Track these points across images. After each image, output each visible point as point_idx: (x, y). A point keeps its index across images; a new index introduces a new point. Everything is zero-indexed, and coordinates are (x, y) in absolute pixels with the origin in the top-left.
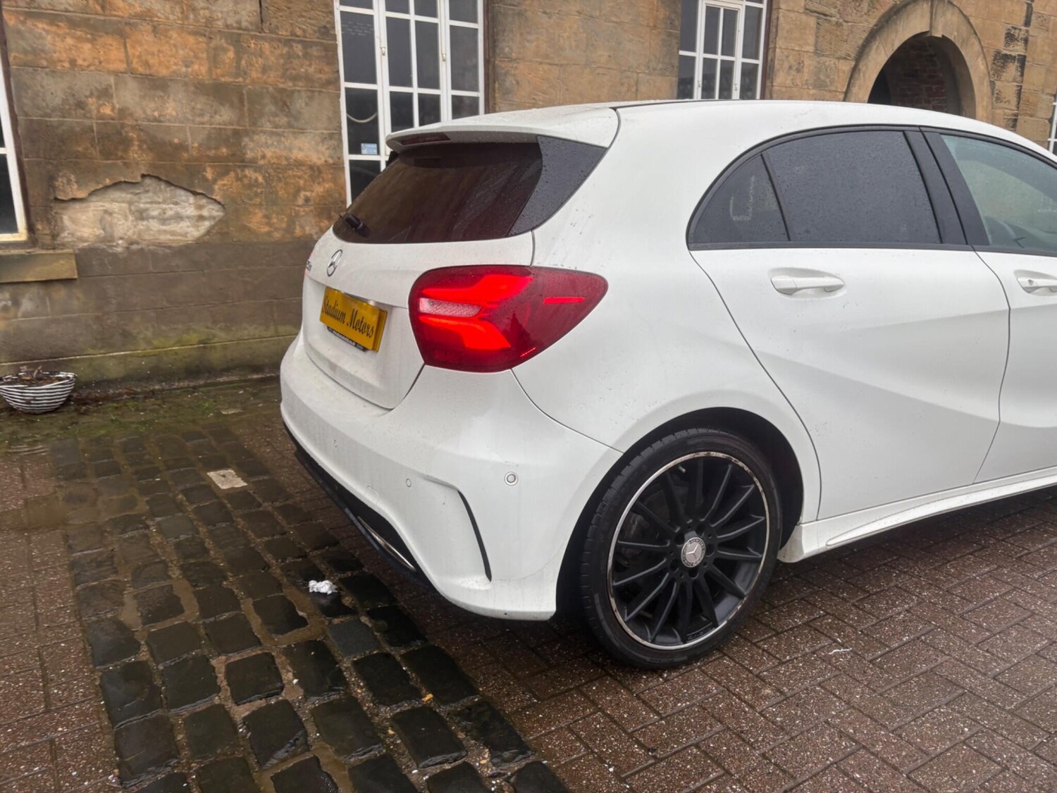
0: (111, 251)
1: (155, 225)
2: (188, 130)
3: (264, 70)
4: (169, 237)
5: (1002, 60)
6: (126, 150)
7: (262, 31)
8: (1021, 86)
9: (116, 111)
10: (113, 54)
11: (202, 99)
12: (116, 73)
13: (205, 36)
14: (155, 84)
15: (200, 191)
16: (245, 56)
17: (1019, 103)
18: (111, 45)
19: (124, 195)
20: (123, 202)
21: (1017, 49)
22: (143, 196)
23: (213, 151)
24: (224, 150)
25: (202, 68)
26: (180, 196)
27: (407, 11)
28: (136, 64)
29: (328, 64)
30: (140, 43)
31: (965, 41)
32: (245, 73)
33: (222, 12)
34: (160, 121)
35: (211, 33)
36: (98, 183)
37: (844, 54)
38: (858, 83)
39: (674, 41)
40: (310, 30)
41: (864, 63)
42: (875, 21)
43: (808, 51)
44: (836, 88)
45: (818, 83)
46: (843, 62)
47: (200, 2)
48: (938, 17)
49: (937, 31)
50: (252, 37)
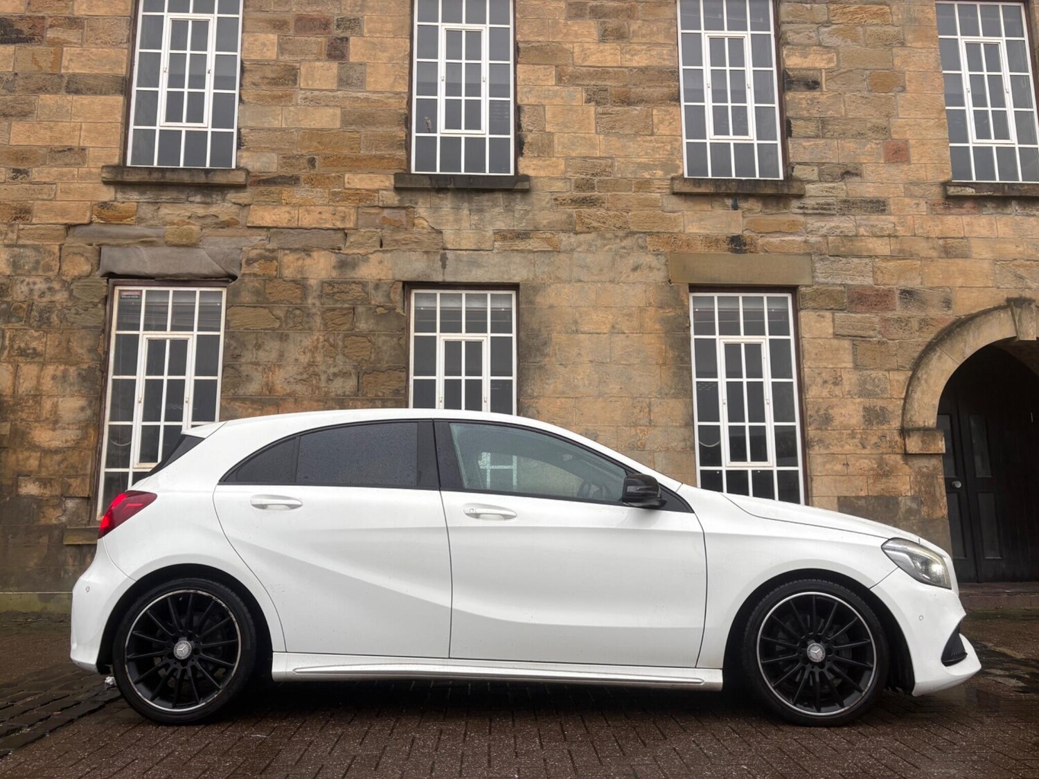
13: (323, 401)
27: (460, 374)
30: (287, 409)
33: (335, 388)
37: (895, 366)
38: (919, 389)
39: (685, 372)
40: (387, 392)
41: (924, 372)
42: (933, 336)
43: (845, 368)
44: (891, 395)
45: (864, 393)
46: (896, 372)
47: (323, 384)
48: (1025, 323)
49: (1028, 335)
50: (351, 400)
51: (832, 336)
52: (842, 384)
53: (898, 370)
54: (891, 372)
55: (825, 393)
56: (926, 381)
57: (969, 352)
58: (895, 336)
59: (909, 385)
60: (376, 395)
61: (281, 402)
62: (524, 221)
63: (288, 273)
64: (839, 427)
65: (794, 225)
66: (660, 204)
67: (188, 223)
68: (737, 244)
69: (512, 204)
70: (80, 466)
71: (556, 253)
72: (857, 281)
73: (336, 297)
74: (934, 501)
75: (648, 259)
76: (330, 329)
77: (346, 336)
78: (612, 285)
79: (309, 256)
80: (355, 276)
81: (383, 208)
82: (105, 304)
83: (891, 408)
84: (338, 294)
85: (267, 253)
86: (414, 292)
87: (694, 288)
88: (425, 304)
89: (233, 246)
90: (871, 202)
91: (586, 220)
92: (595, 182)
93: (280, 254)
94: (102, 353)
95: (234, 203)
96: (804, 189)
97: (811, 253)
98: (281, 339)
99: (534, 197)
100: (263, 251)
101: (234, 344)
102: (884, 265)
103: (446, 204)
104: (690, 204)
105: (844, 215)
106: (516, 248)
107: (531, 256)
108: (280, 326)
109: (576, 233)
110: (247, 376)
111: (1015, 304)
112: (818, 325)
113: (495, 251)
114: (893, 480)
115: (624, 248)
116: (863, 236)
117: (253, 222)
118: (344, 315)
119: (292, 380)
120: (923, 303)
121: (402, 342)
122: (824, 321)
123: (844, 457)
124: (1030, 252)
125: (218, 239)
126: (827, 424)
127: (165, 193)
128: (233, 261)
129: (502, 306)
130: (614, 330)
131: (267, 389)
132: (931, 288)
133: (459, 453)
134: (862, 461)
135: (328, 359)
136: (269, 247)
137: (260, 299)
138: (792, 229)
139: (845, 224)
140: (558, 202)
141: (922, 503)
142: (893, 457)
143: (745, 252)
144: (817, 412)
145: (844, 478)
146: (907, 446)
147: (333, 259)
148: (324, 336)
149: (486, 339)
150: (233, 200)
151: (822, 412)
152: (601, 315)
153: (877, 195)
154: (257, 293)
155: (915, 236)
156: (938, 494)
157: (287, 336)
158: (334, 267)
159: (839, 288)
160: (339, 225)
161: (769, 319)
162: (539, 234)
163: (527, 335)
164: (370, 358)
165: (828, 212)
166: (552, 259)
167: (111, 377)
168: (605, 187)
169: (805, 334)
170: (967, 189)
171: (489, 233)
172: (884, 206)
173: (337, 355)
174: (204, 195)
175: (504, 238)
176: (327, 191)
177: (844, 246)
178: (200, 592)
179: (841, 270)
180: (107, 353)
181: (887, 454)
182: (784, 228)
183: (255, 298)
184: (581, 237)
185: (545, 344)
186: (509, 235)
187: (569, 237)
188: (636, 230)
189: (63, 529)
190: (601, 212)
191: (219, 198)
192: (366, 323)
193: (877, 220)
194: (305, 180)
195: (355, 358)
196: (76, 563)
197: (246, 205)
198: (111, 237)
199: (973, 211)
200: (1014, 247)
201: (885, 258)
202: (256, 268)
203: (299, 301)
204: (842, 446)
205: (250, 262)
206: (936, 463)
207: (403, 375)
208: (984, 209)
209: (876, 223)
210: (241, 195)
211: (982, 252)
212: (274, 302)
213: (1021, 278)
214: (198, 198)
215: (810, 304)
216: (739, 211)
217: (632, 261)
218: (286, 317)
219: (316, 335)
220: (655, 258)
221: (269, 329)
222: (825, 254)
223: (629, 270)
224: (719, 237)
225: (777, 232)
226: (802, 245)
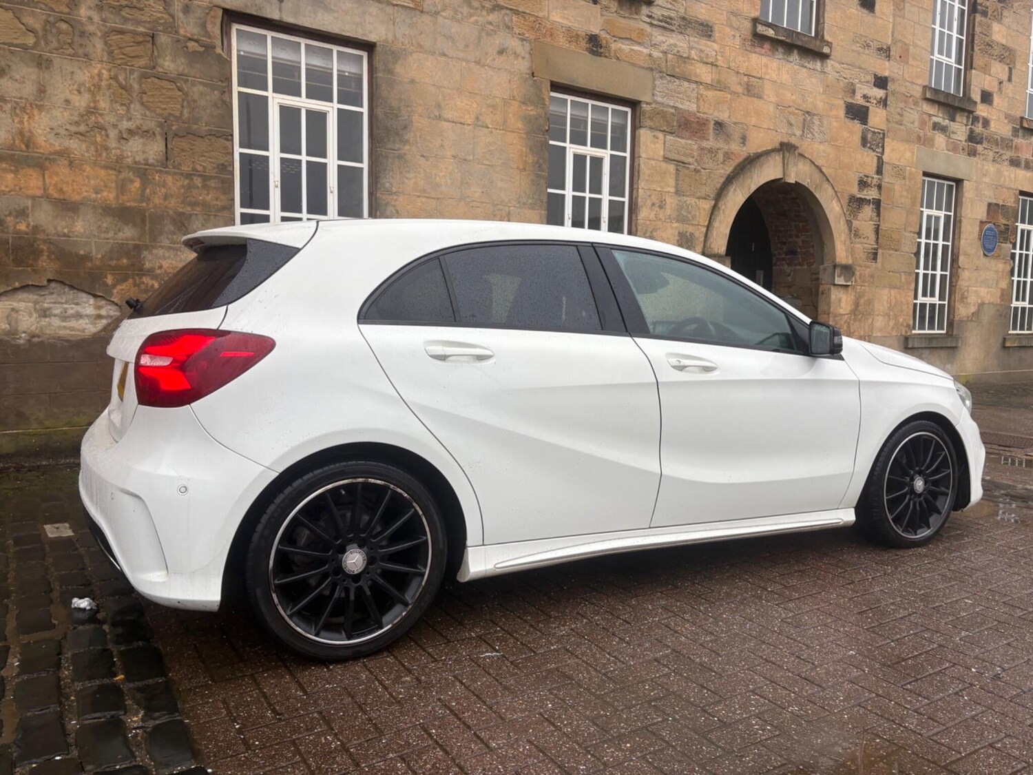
0: (14, 343)
1: (56, 322)
2: (93, 244)
3: (166, 197)
4: (68, 332)
5: (856, 203)
6: (36, 259)
7: (167, 166)
8: (879, 225)
9: (31, 228)
10: (33, 182)
11: (109, 219)
12: (33, 198)
13: (115, 170)
14: (67, 207)
15: (100, 294)
16: (150, 186)
17: (877, 239)
18: (31, 175)
19: (31, 296)
20: (29, 302)
21: (871, 194)
22: (46, 297)
23: (114, 262)
24: (125, 261)
25: (110, 195)
26: (82, 298)
27: (299, 153)
28: (51, 191)
29: (224, 193)
30: (57, 174)
31: (819, 187)
32: (149, 200)
33: (131, 152)
34: (70, 237)
35: (121, 167)
36: (8, 286)
37: (704, 195)
38: (718, 219)
39: (542, 181)
40: (209, 167)
41: (722, 202)
42: (731, 169)
43: (669, 192)
44: (698, 222)
45: (681, 219)
46: (703, 200)
47: (113, 143)
48: (790, 166)
49: (790, 178)
50: (157, 171)
51: (661, 159)
52: (665, 208)
53: (705, 198)
54: (700, 201)
55: (652, 216)
56: (723, 211)
57: (753, 188)
58: (707, 166)
59: (712, 214)
60: (194, 169)
61: (47, 163)
65: (643, 34)
68: (595, 44)
71: (418, 13)
72: (685, 106)
73: (123, 13)
75: (514, 44)
76: (119, 62)
77: (144, 76)
78: (478, 67)
83: (697, 234)
84: (127, 10)
86: (235, 27)
87: (556, 87)
88: (251, 48)
90: (702, 24)
97: (653, 68)
98: (39, 65)
102: (706, 93)
105: (681, 33)
107: (389, 10)
108: (36, 44)
111: (786, 148)
112: (653, 146)
115: (490, 23)
116: (693, 59)
118: (139, 43)
119: (63, 132)
120: (728, 136)
121: (225, 98)
122: (658, 142)
124: (800, 102)
129: (350, 69)
130: (478, 123)
131: (22, 141)
132: (735, 123)
135: (117, 106)
138: (640, 38)
139: (678, 42)
143: (600, 55)
148: (109, 70)
149: (331, 109)
151: (648, 234)
152: (465, 102)
153: (707, 18)
155: (729, 68)
157: (50, 61)
159: (671, 110)
161: (611, 132)
163: (385, 114)
164: (182, 114)
165: (670, 27)
166: (414, 19)
169: (643, 153)
170: (770, 29)
172: (711, 31)
173: (131, 102)
177: (679, 67)
179: (675, 92)
182: (634, 36)
185: (405, 127)
188: (502, 3)
192: (173, 61)
193: (706, 45)
195: (158, 111)
199: (769, 53)
200: (790, 95)
207: (228, 144)
208: (777, 53)
209: (704, 48)
211: (770, 94)
213: (791, 125)
215: (648, 123)
216: (598, 6)
217: (498, 42)
218: (44, 30)
219: (97, 68)
220: (520, 43)
221: (16, 46)
222: (663, 72)
223: (495, 52)
224: (579, 33)
225: (627, 38)
226: (647, 58)
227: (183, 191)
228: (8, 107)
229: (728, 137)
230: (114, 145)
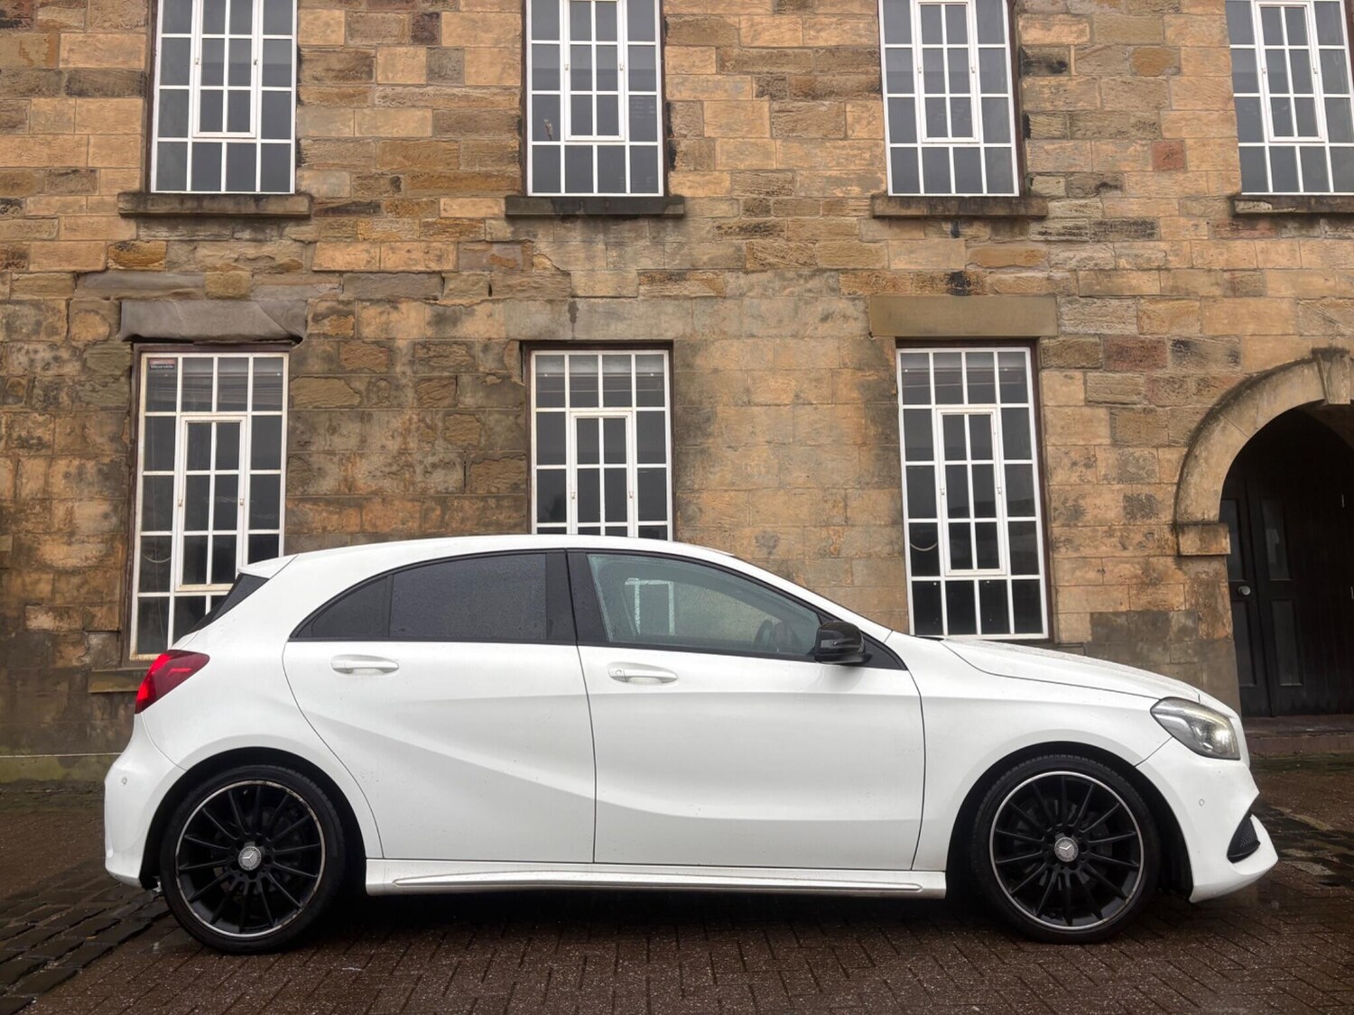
3: (463, 520)
7: (464, 492)
10: (352, 520)
12: (352, 534)
13: (420, 501)
16: (449, 512)
18: (352, 514)
25: (415, 523)
27: (597, 462)
28: (367, 526)
29: (516, 511)
30: (372, 511)
33: (434, 483)
35: (425, 498)
37: (1165, 440)
38: (1196, 472)
39: (892, 454)
40: (502, 487)
41: (1202, 448)
42: (1215, 400)
43: (1100, 445)
44: (1160, 479)
45: (1124, 477)
46: (1166, 449)
47: (419, 478)
48: (1335, 382)
49: (1339, 397)
50: (456, 498)
51: (1083, 404)
52: (1096, 467)
53: (1169, 446)
54: (1160, 450)
55: (1074, 478)
56: (1206, 460)
57: (1262, 421)
58: (1167, 402)
59: (1184, 466)
60: (489, 492)
61: (365, 502)
62: (678, 257)
63: (369, 332)
64: (1092, 523)
65: (1035, 256)
66: (857, 232)
67: (235, 268)
68: (959, 283)
69: (662, 235)
70: (105, 591)
71: (720, 299)
72: (1117, 330)
73: (432, 363)
74: (1216, 617)
75: (842, 305)
76: (426, 406)
77: (448, 414)
78: (795, 341)
79: (396, 308)
80: (458, 335)
81: (492, 243)
82: (130, 377)
83: (1159, 496)
84: (435, 359)
85: (341, 307)
86: (534, 354)
87: (902, 342)
88: (550, 370)
89: (296, 297)
90: (1135, 223)
91: (759, 254)
92: (771, 203)
93: (357, 307)
94: (128, 442)
95: (295, 240)
96: (1046, 208)
97: (1056, 293)
98: (362, 420)
99: (691, 225)
100: (334, 304)
101: (300, 427)
102: (1152, 307)
103: (575, 236)
104: (896, 230)
105: (1099, 241)
106: (668, 294)
107: (687, 304)
108: (361, 403)
109: (747, 273)
110: (319, 469)
111: (1323, 357)
112: (1064, 389)
113: (641, 298)
114: (1163, 590)
115: (810, 291)
116: (1124, 269)
117: (321, 265)
118: (444, 386)
119: (378, 473)
121: (521, 421)
122: (1073, 384)
123: (1099, 561)
124: (1343, 287)
125: (274, 288)
126: (1077, 519)
127: (202, 228)
128: (295, 317)
129: (651, 370)
130: (799, 401)
131: (346, 486)
132: (1213, 338)
133: (600, 595)
134: (1122, 566)
135: (424, 445)
136: (342, 297)
137: (333, 367)
138: (1031, 261)
139: (1100, 254)
140: (722, 231)
141: (1200, 619)
142: (1162, 560)
143: (969, 293)
144: (1064, 503)
145: (1099, 588)
146: (1181, 546)
147: (427, 312)
148: (419, 414)
149: (630, 414)
150: (294, 236)
151: (1070, 503)
152: (781, 381)
153: (1143, 214)
154: (329, 359)
155: (1192, 268)
156: (1220, 607)
157: (370, 415)
158: (429, 323)
159: (1092, 340)
160: (434, 267)
161: (1000, 381)
162: (698, 275)
163: (685, 409)
164: (479, 442)
165: (1079, 238)
166: (716, 307)
167: (141, 473)
168: (783, 211)
169: (1048, 401)
170: (1262, 204)
171: (633, 271)
172: (1153, 229)
173: (436, 439)
174: (255, 230)
175: (652, 280)
176: (417, 221)
177: (1099, 284)
178: (270, 784)
179: (1096, 315)
180: (135, 442)
181: (1154, 556)
182: (1020, 261)
183: (326, 367)
184: (754, 277)
185: (708, 420)
186: (658, 277)
187: (738, 277)
188: (825, 266)
189: (87, 672)
190: (780, 243)
191: (275, 233)
192: (473, 396)
193: (1143, 247)
194: (387, 208)
195: (459, 443)
196: (106, 717)
197: (310, 243)
198: (133, 288)
199: (1269, 233)
200: (1322, 281)
201: (1154, 299)
202: (326, 326)
203: (384, 370)
204: (1096, 547)
205: (318, 318)
206: (1219, 567)
207: (523, 464)
208: (1284, 230)
209: (1142, 252)
210: (304, 228)
211: (1280, 288)
212: (352, 371)
213: (1331, 321)
214: (247, 234)
215: (1055, 361)
216: (961, 239)
217: (820, 309)
218: (368, 390)
219: (408, 414)
220: (850, 303)
221: (345, 407)
222: (1074, 294)
223: (817, 321)
224: (935, 275)
225: (1011, 266)
226: (1044, 282)
227: (477, 513)
228: (336, 459)
229: (1203, 358)
230: (419, 479)
